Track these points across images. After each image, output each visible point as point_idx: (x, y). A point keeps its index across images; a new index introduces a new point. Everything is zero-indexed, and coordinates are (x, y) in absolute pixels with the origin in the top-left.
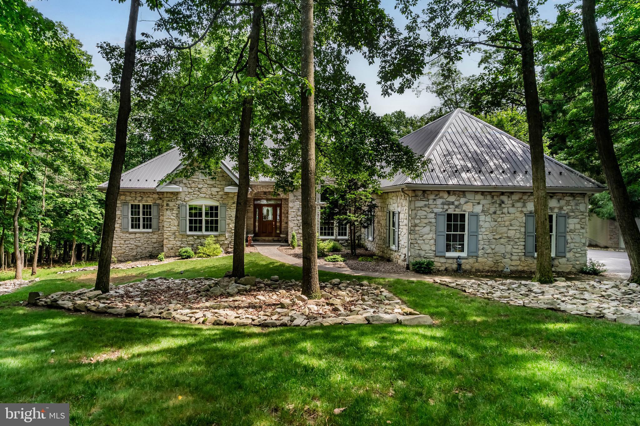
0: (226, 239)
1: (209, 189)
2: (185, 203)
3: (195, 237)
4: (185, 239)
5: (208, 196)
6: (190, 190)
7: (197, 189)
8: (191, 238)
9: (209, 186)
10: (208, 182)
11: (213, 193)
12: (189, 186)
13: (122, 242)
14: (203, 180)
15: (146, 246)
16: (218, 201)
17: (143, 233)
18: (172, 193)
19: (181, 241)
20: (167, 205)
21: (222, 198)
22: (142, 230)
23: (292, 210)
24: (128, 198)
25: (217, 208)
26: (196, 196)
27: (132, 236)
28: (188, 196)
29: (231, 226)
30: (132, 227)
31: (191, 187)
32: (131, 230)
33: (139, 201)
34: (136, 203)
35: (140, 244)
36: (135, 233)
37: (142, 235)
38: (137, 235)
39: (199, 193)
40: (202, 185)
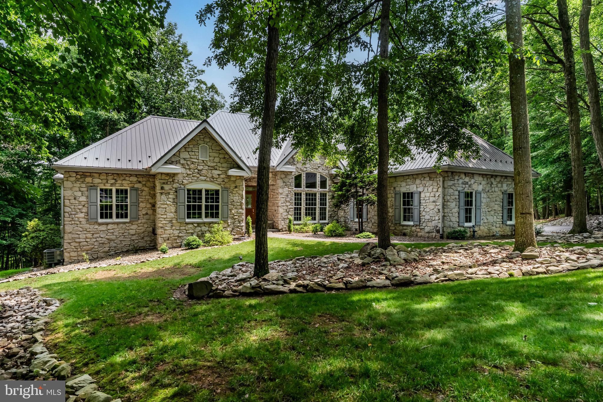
0: (229, 226)
1: (210, 171)
2: (183, 187)
3: (196, 225)
4: (184, 228)
5: (208, 179)
6: (189, 172)
7: (196, 171)
8: (191, 226)
9: (210, 168)
10: (209, 164)
11: (214, 175)
12: (187, 167)
13: (89, 235)
14: (203, 161)
15: (122, 238)
16: (220, 184)
17: (118, 224)
18: (167, 174)
19: (180, 230)
20: (162, 188)
21: (223, 181)
22: (115, 220)
23: (282, 196)
24: (97, 181)
25: (217, 192)
26: (195, 178)
27: (103, 228)
28: (187, 178)
29: (233, 211)
30: (102, 217)
31: (190, 169)
32: (100, 221)
33: (112, 185)
34: (108, 187)
35: (113, 237)
36: (107, 224)
37: (116, 226)
38: (110, 227)
39: (198, 175)
40: (202, 167)
